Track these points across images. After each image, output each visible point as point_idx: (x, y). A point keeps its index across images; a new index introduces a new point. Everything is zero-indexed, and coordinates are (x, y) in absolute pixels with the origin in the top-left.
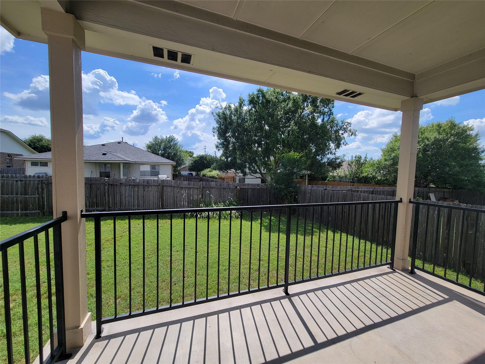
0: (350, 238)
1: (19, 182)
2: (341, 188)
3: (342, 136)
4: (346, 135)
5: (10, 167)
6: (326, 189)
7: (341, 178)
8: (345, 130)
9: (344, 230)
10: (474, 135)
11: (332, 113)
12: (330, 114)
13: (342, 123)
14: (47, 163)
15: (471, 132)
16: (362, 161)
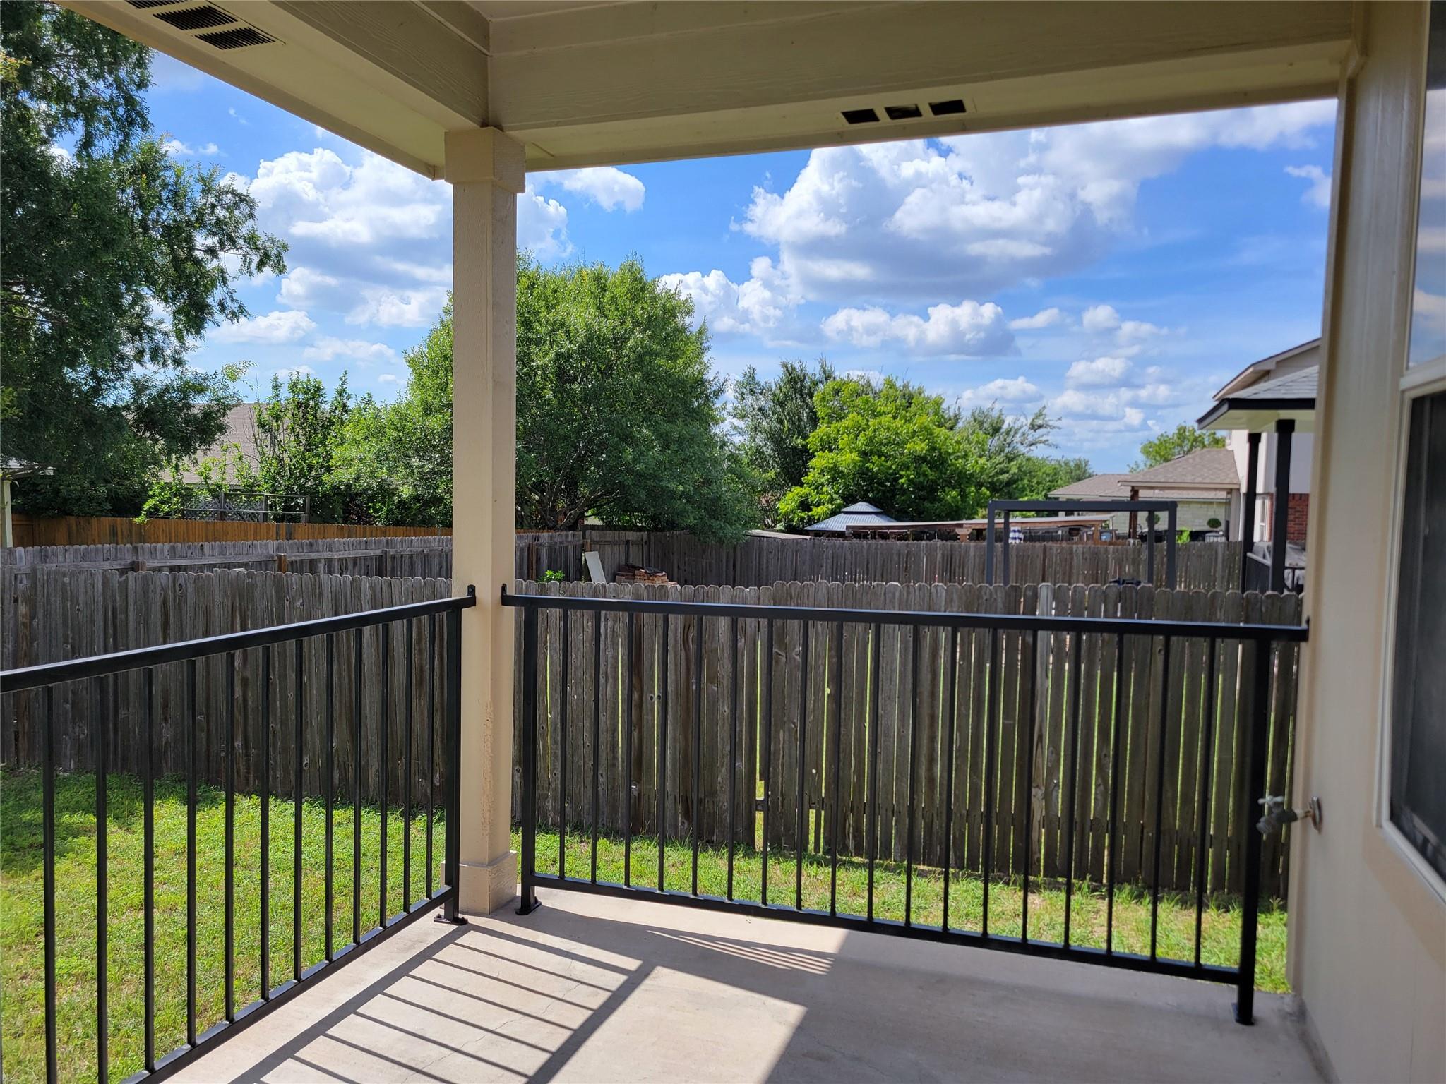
0: (281, 813)
2: (223, 553)
3: (211, 265)
4: (230, 260)
6: (135, 567)
7: (227, 495)
8: (226, 235)
9: (247, 779)
10: (694, 330)
11: (140, 114)
12: (131, 122)
13: (207, 191)
15: (688, 320)
16: (326, 407)
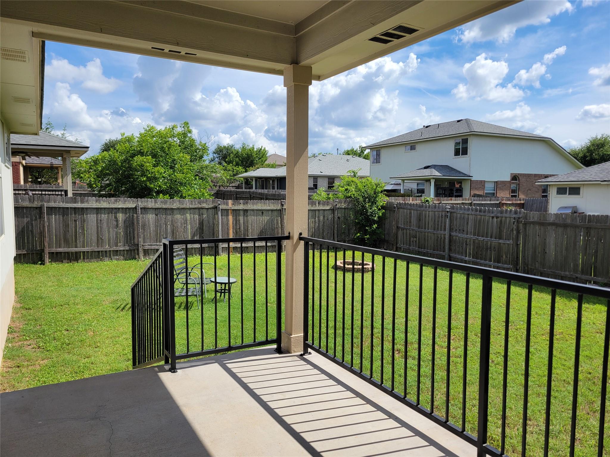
1: (495, 219)
5: (516, 197)
14: (579, 188)
